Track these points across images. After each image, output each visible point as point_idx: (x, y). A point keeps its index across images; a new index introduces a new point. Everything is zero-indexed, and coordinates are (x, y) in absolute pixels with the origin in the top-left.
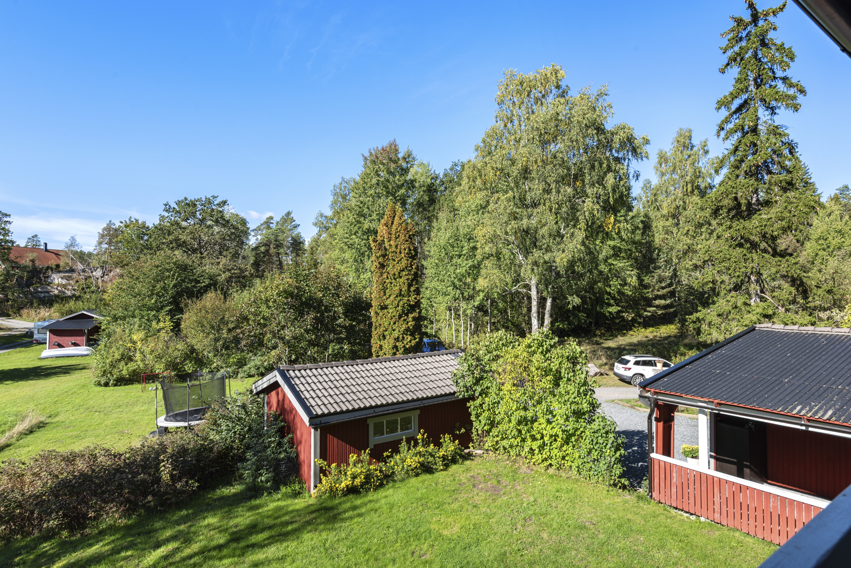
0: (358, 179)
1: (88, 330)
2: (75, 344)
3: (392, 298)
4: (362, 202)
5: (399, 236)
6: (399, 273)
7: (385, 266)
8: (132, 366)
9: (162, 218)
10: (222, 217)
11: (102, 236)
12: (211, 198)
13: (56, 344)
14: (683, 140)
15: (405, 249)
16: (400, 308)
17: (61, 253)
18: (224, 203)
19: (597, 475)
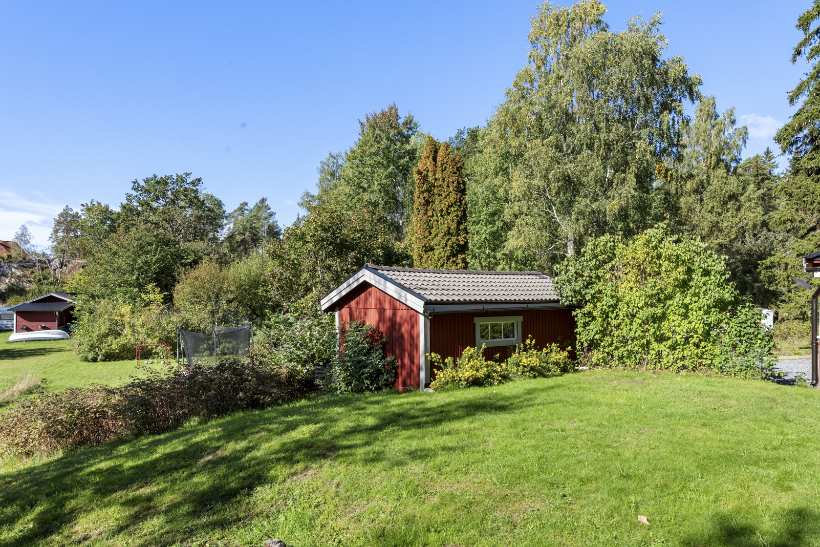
0: (355, 148)
1: (59, 312)
2: (45, 328)
3: (438, 238)
4: (360, 173)
5: (446, 167)
6: (447, 209)
7: (430, 202)
8: (122, 341)
9: (129, 197)
10: (196, 197)
11: (58, 223)
12: (184, 176)
13: (25, 327)
14: (707, 109)
15: (453, 182)
16: (448, 248)
17: (10, 245)
18: (199, 181)
19: (745, 370)
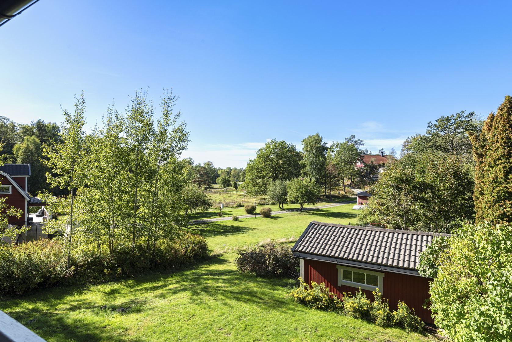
6: (495, 162)
10: (471, 125)
16: (495, 194)
18: (472, 114)
